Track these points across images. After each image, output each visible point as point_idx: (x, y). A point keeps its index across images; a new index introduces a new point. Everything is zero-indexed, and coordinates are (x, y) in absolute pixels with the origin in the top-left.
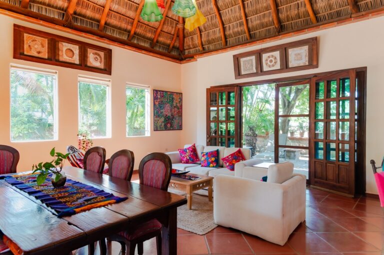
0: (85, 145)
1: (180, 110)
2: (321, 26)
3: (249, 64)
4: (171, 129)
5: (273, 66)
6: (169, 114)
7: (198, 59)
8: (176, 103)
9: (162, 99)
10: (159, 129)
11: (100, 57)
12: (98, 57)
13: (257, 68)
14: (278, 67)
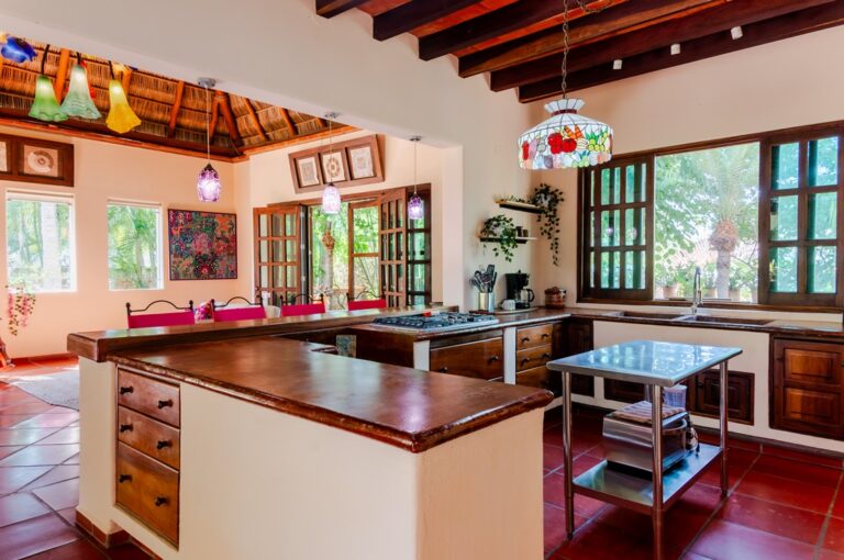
0: (20, 303)
1: (232, 244)
3: (309, 170)
4: (212, 276)
5: (336, 174)
6: (206, 251)
7: (251, 157)
8: (222, 232)
9: (189, 225)
10: (182, 276)
11: (50, 157)
12: (45, 158)
13: (318, 176)
14: (341, 176)
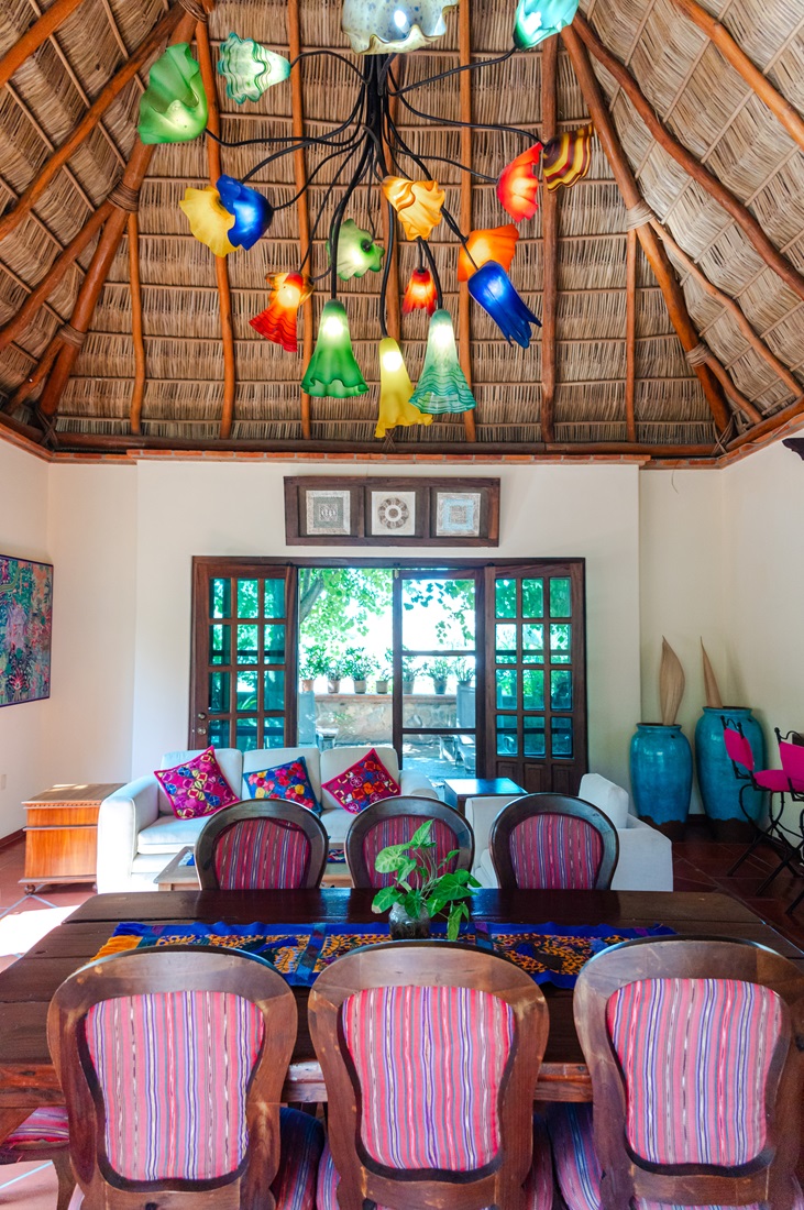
1: (47, 627)
2: (504, 456)
3: (329, 510)
4: (24, 697)
5: (398, 525)
6: (20, 644)
8: (39, 602)
13: (354, 523)
14: (409, 529)
